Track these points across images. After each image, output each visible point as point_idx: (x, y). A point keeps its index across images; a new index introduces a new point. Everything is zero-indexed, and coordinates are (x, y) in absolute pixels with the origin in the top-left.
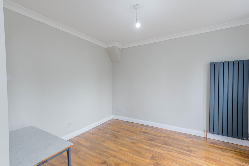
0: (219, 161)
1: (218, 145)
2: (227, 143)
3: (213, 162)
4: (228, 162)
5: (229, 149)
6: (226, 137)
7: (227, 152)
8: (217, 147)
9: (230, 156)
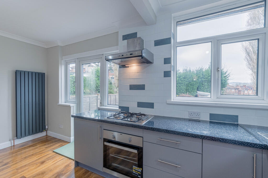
0: (36, 153)
1: (27, 145)
2: (33, 140)
3: (32, 157)
4: (41, 150)
5: (36, 143)
6: (28, 136)
7: (36, 145)
8: (27, 147)
9: (39, 147)
